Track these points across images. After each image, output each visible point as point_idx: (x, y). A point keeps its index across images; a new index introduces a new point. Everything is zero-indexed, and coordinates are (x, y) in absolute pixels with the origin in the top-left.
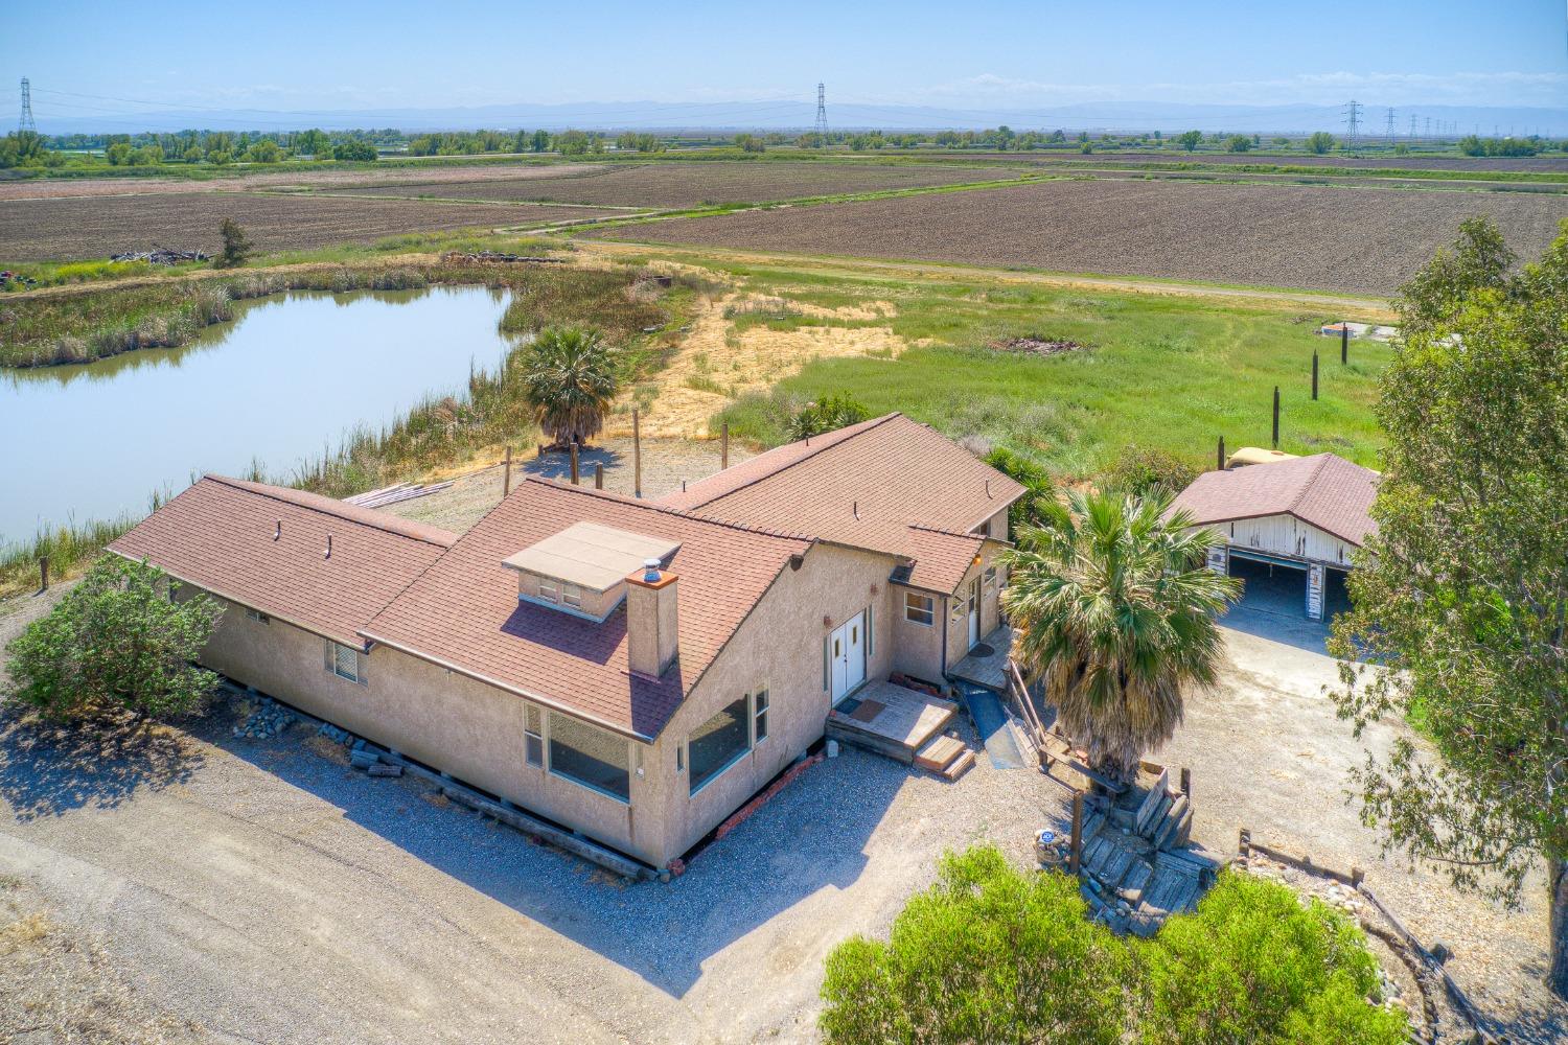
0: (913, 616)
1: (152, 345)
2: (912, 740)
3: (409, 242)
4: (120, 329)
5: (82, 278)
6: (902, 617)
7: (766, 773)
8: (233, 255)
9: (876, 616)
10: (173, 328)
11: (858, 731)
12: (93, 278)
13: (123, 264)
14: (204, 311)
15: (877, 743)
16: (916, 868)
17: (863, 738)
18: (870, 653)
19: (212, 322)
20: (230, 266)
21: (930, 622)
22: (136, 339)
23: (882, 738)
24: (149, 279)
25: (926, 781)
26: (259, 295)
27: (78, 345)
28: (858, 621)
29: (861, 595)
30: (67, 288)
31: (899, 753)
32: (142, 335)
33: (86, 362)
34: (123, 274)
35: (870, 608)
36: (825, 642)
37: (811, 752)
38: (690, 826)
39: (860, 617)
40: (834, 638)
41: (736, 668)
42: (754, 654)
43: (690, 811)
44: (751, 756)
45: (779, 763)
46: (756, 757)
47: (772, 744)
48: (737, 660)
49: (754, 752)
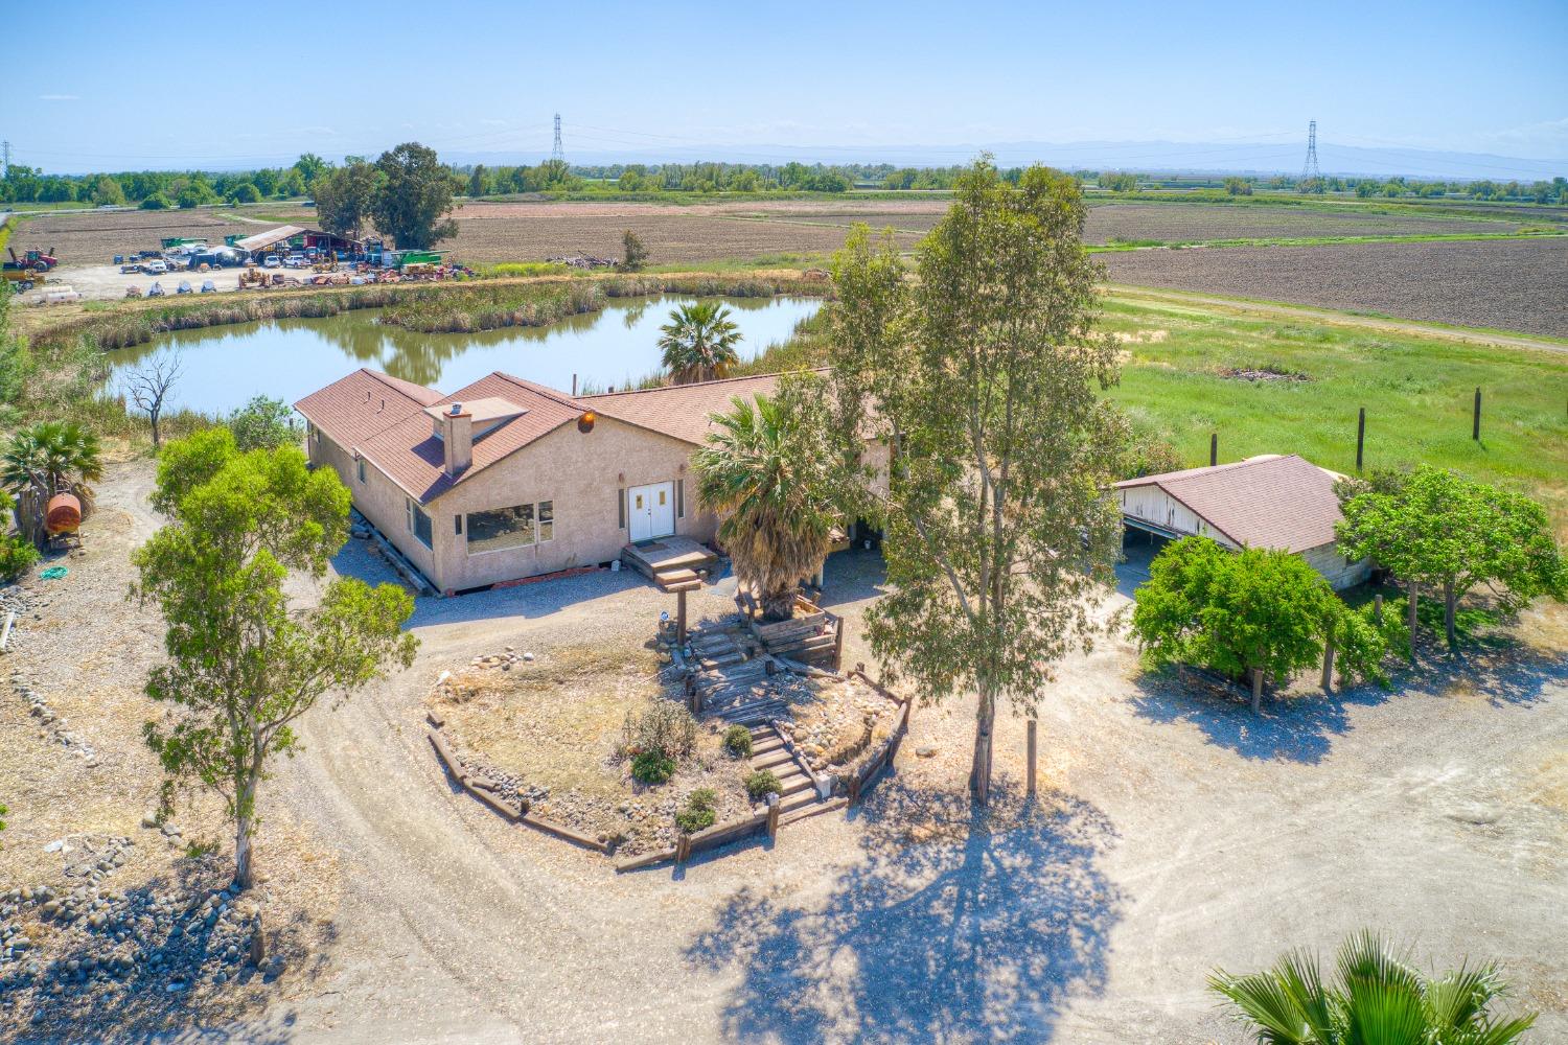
1: (524, 324)
2: (654, 565)
3: (786, 260)
4: (502, 310)
5: (512, 274)
7: (549, 565)
8: (632, 262)
9: (688, 490)
10: (540, 312)
11: (633, 556)
12: (521, 274)
13: (553, 265)
14: (575, 302)
15: (639, 565)
17: (635, 562)
18: (681, 515)
19: (581, 311)
20: (626, 271)
22: (513, 318)
23: (643, 562)
24: (560, 278)
26: (635, 294)
27: (466, 318)
28: (668, 488)
29: (670, 470)
30: (499, 281)
31: (648, 572)
32: (517, 314)
33: (470, 331)
34: (546, 272)
35: (680, 482)
36: (621, 492)
37: (602, 565)
38: (468, 574)
39: (670, 485)
40: (633, 494)
41: (515, 483)
42: (536, 479)
43: (469, 564)
44: (534, 548)
45: (566, 563)
46: (539, 550)
47: (557, 547)
48: (517, 478)
49: (536, 546)
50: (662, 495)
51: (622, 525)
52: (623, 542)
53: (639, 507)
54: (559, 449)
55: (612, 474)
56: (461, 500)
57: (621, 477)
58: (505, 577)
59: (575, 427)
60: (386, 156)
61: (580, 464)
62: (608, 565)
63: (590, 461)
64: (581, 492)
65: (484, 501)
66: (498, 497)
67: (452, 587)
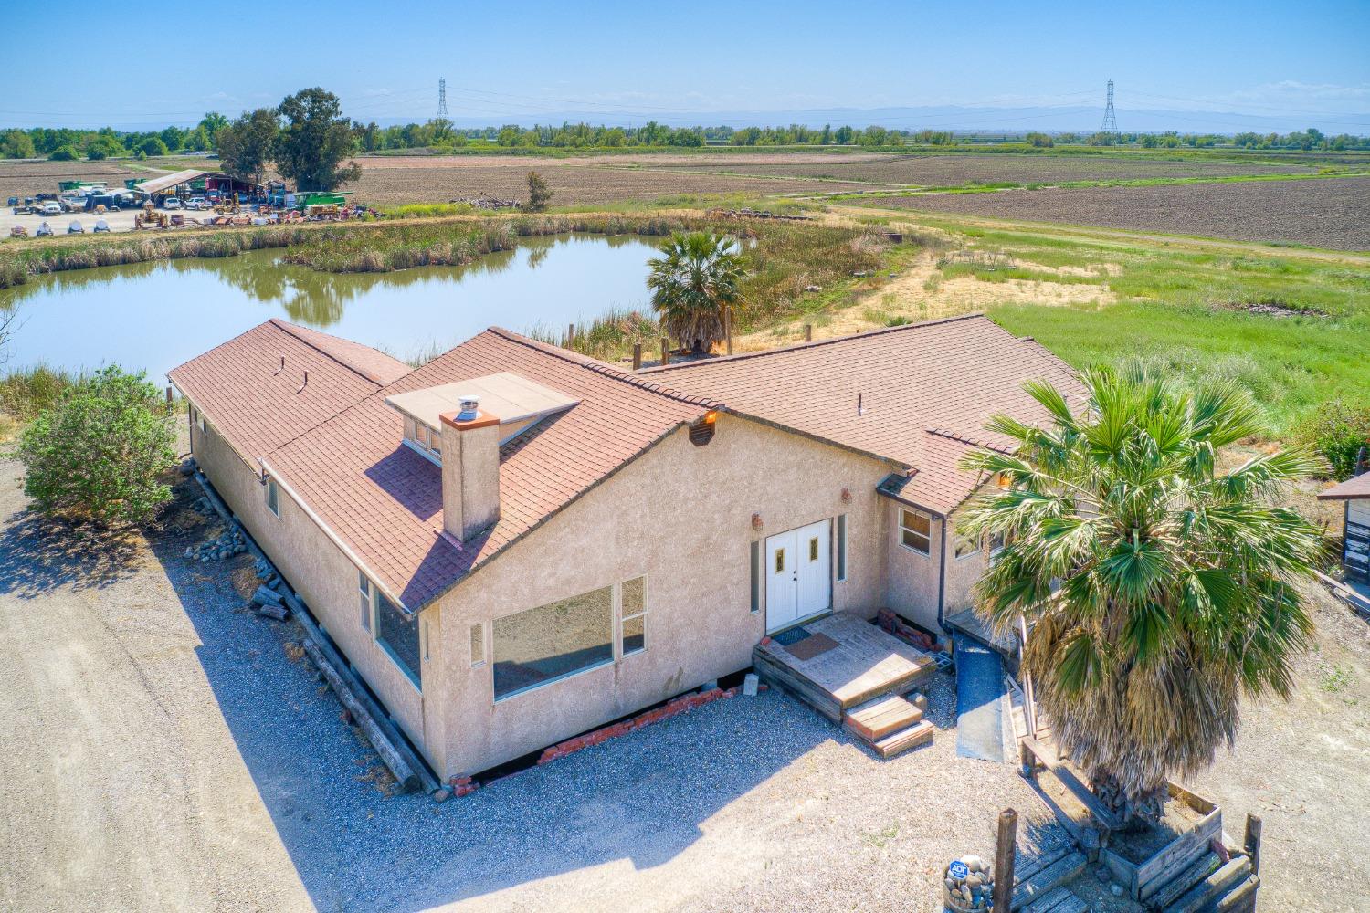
0: (910, 540)
1: (439, 263)
3: (684, 200)
4: (416, 248)
5: (418, 214)
6: (896, 540)
7: (637, 696)
8: (538, 201)
9: (851, 532)
10: (456, 250)
11: (786, 669)
12: (427, 215)
13: (457, 206)
14: (490, 240)
15: (804, 689)
17: (791, 679)
18: (841, 576)
19: (496, 250)
20: (532, 211)
21: (926, 551)
22: (427, 256)
23: (810, 684)
24: (467, 218)
25: (850, 750)
26: (546, 233)
27: (379, 258)
28: (821, 532)
29: (827, 500)
30: (406, 221)
31: (826, 707)
32: (432, 253)
33: (383, 271)
34: (452, 213)
35: (841, 519)
36: (754, 547)
37: (725, 684)
38: (495, 737)
39: (825, 526)
40: (773, 546)
41: (583, 551)
42: (618, 538)
43: (495, 719)
44: (612, 669)
45: (666, 688)
46: (621, 673)
47: (652, 661)
48: (585, 541)
49: (616, 666)
50: (814, 543)
51: (754, 606)
52: (757, 636)
53: (780, 567)
54: (656, 478)
55: (741, 516)
56: (483, 595)
57: (755, 521)
58: (562, 732)
60: (289, 101)
61: (691, 505)
63: (707, 497)
64: (693, 555)
65: (526, 591)
66: (551, 582)
67: (462, 771)
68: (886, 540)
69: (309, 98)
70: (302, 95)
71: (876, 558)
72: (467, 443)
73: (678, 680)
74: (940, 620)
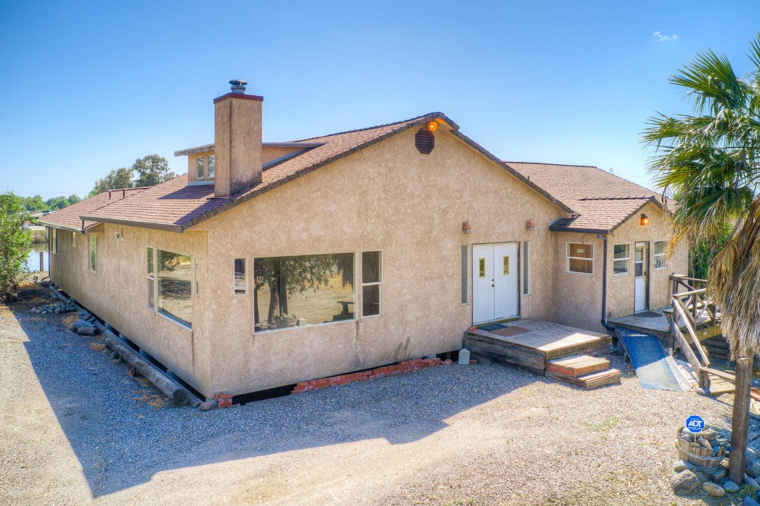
0: (574, 267)
2: (546, 348)
6: (564, 269)
7: (374, 353)
9: (534, 257)
11: (493, 341)
16: (503, 441)
18: (526, 292)
21: (590, 270)
23: (518, 347)
28: (511, 250)
29: (515, 226)
31: (531, 361)
35: (526, 244)
36: (464, 249)
37: (443, 356)
38: (254, 365)
39: (515, 247)
40: (479, 252)
41: (331, 216)
42: (359, 213)
43: (255, 348)
44: (354, 325)
45: (397, 352)
46: (361, 330)
47: (386, 326)
48: (333, 208)
49: (357, 323)
50: (506, 260)
51: (464, 300)
52: (466, 326)
53: (482, 275)
55: (454, 222)
56: (246, 233)
57: (465, 227)
58: (312, 372)
59: (409, 142)
60: (139, 162)
61: (416, 201)
62: (454, 356)
63: (428, 197)
64: (418, 243)
65: (283, 239)
66: (304, 236)
67: (225, 389)
68: (557, 270)
69: (150, 160)
70: (147, 158)
71: (550, 282)
72: (235, 110)
73: (406, 348)
74: (603, 322)
